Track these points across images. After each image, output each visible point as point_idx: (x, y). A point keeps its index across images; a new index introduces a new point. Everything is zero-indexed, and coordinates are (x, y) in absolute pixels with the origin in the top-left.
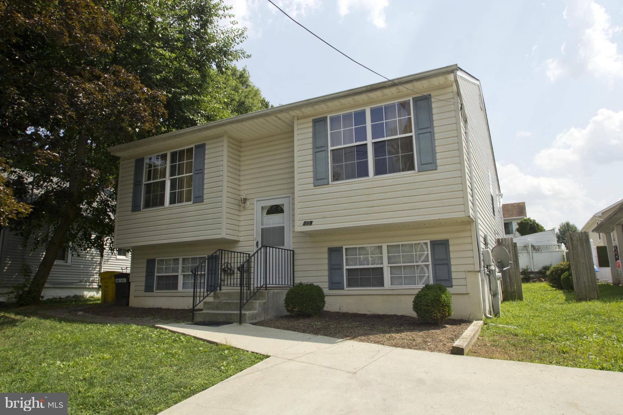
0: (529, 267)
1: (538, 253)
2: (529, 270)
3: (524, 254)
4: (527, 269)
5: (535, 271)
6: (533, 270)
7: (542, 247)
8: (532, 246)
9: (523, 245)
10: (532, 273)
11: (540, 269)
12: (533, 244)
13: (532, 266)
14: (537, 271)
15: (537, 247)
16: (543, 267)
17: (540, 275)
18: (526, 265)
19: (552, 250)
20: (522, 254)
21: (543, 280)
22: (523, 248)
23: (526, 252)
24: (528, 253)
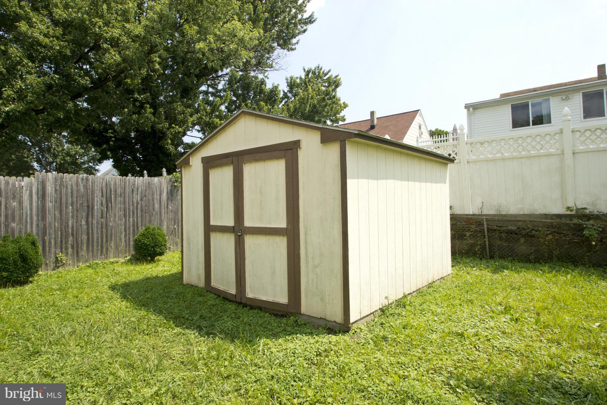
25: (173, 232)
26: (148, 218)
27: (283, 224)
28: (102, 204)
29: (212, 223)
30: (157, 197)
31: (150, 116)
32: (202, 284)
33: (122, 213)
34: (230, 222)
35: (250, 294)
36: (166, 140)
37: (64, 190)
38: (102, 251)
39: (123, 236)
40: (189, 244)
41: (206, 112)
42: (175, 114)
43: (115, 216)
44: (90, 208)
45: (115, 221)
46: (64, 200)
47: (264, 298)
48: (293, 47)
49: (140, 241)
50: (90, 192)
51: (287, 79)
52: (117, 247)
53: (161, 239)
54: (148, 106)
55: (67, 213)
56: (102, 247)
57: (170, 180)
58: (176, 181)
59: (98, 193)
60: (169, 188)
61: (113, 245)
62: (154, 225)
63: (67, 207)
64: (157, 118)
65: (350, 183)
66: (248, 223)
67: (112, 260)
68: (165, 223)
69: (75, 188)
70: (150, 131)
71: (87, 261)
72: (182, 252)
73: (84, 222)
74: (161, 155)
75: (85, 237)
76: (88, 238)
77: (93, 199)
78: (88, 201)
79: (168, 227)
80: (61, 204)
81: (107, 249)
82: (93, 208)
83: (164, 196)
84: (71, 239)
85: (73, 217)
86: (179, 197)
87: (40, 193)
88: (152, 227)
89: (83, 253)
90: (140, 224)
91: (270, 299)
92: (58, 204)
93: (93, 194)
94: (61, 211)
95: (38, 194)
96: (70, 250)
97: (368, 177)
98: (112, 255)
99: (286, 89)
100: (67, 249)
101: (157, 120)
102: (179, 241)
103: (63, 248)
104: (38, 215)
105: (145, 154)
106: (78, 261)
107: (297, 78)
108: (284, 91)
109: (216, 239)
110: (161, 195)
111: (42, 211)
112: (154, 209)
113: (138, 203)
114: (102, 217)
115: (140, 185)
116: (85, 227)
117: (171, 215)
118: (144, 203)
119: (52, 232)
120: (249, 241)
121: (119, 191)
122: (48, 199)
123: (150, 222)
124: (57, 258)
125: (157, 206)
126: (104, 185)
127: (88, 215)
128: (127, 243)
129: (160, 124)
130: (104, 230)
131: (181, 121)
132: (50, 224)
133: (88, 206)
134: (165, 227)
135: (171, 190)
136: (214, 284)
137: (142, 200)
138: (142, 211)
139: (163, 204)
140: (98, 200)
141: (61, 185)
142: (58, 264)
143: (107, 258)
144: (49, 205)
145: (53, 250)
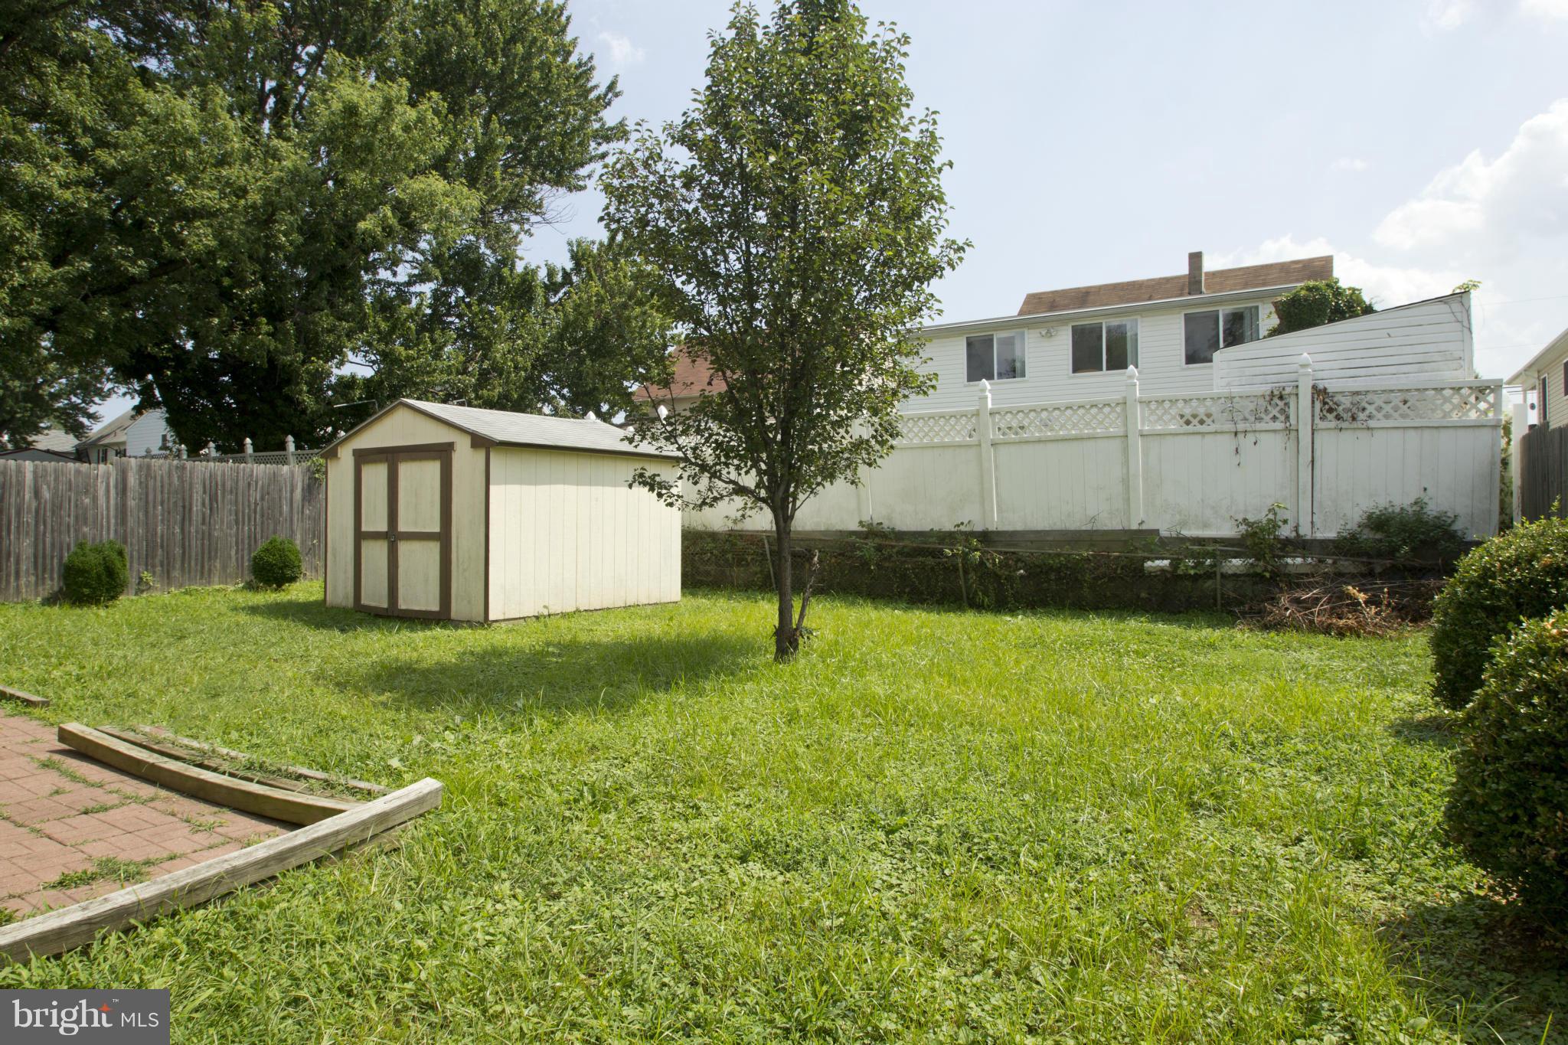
0: (1287, 515)
1: (1346, 436)
2: (1285, 532)
3: (1263, 437)
4: (1274, 525)
5: (1319, 536)
6: (1305, 531)
7: (1379, 402)
8: (1320, 393)
9: (1266, 389)
10: (1299, 545)
11: (1352, 526)
12: (1321, 385)
13: (1305, 504)
14: (1331, 535)
15: (1346, 402)
16: (1370, 517)
17: (1346, 565)
18: (1269, 502)
19: (1436, 419)
20: (1251, 438)
21: (1362, 597)
22: (1263, 403)
23: (1279, 425)
24: (1290, 431)
25: (311, 551)
26: (271, 528)
27: (437, 529)
28: (203, 504)
29: (364, 528)
30: (286, 494)
31: (267, 339)
32: (350, 602)
33: (233, 517)
34: (383, 527)
35: (403, 605)
36: (298, 384)
37: (151, 483)
38: (202, 573)
39: (233, 553)
40: (334, 556)
41: (379, 332)
42: (317, 333)
43: (222, 522)
44: (186, 510)
45: (222, 530)
46: (151, 497)
47: (417, 608)
48: (581, 183)
49: (261, 559)
50: (187, 486)
51: (570, 244)
52: (224, 567)
53: (292, 557)
54: (264, 320)
55: (155, 516)
56: (203, 567)
57: (308, 469)
58: (318, 471)
59: (198, 488)
60: (306, 481)
61: (218, 565)
62: (281, 537)
63: (155, 507)
64: (281, 342)
65: (492, 488)
66: (402, 527)
67: (217, 587)
68: (299, 536)
69: (166, 479)
70: (266, 366)
71: (181, 586)
72: (325, 581)
73: (178, 530)
74: (279, 402)
75: (178, 551)
76: (184, 553)
77: (191, 497)
78: (184, 500)
79: (303, 542)
80: (147, 502)
81: (210, 570)
82: (190, 509)
83: (298, 494)
84: (160, 552)
85: (162, 521)
86: (322, 496)
87: (120, 486)
88: (279, 540)
89: (176, 573)
90: (259, 536)
91: (423, 608)
92: (143, 503)
93: (191, 489)
94: (147, 512)
95: (116, 487)
96: (159, 569)
97: (521, 482)
98: (216, 579)
99: (569, 265)
100: (154, 566)
101: (280, 346)
102: (321, 564)
103: (149, 565)
104: (116, 517)
105: (243, 397)
106: (169, 584)
107: (593, 243)
108: (564, 269)
109: (367, 547)
110: (292, 492)
111: (122, 511)
112: (281, 513)
113: (256, 504)
114: (203, 523)
115: (261, 475)
116: (179, 537)
117: (308, 524)
118: (265, 504)
119: (135, 541)
120: (404, 547)
121: (229, 484)
122: (130, 495)
123: (275, 532)
124: (141, 579)
125: (285, 508)
126: (207, 475)
127: (183, 519)
128: (240, 565)
129: (287, 354)
130: (206, 542)
131: (329, 347)
132: (132, 530)
133: (184, 507)
134: (298, 542)
135: (309, 485)
136: (364, 601)
137: (262, 499)
138: (262, 516)
139: (295, 505)
140: (198, 497)
141: (148, 475)
142: (142, 587)
143: (209, 583)
144: (131, 503)
145: (135, 565)
